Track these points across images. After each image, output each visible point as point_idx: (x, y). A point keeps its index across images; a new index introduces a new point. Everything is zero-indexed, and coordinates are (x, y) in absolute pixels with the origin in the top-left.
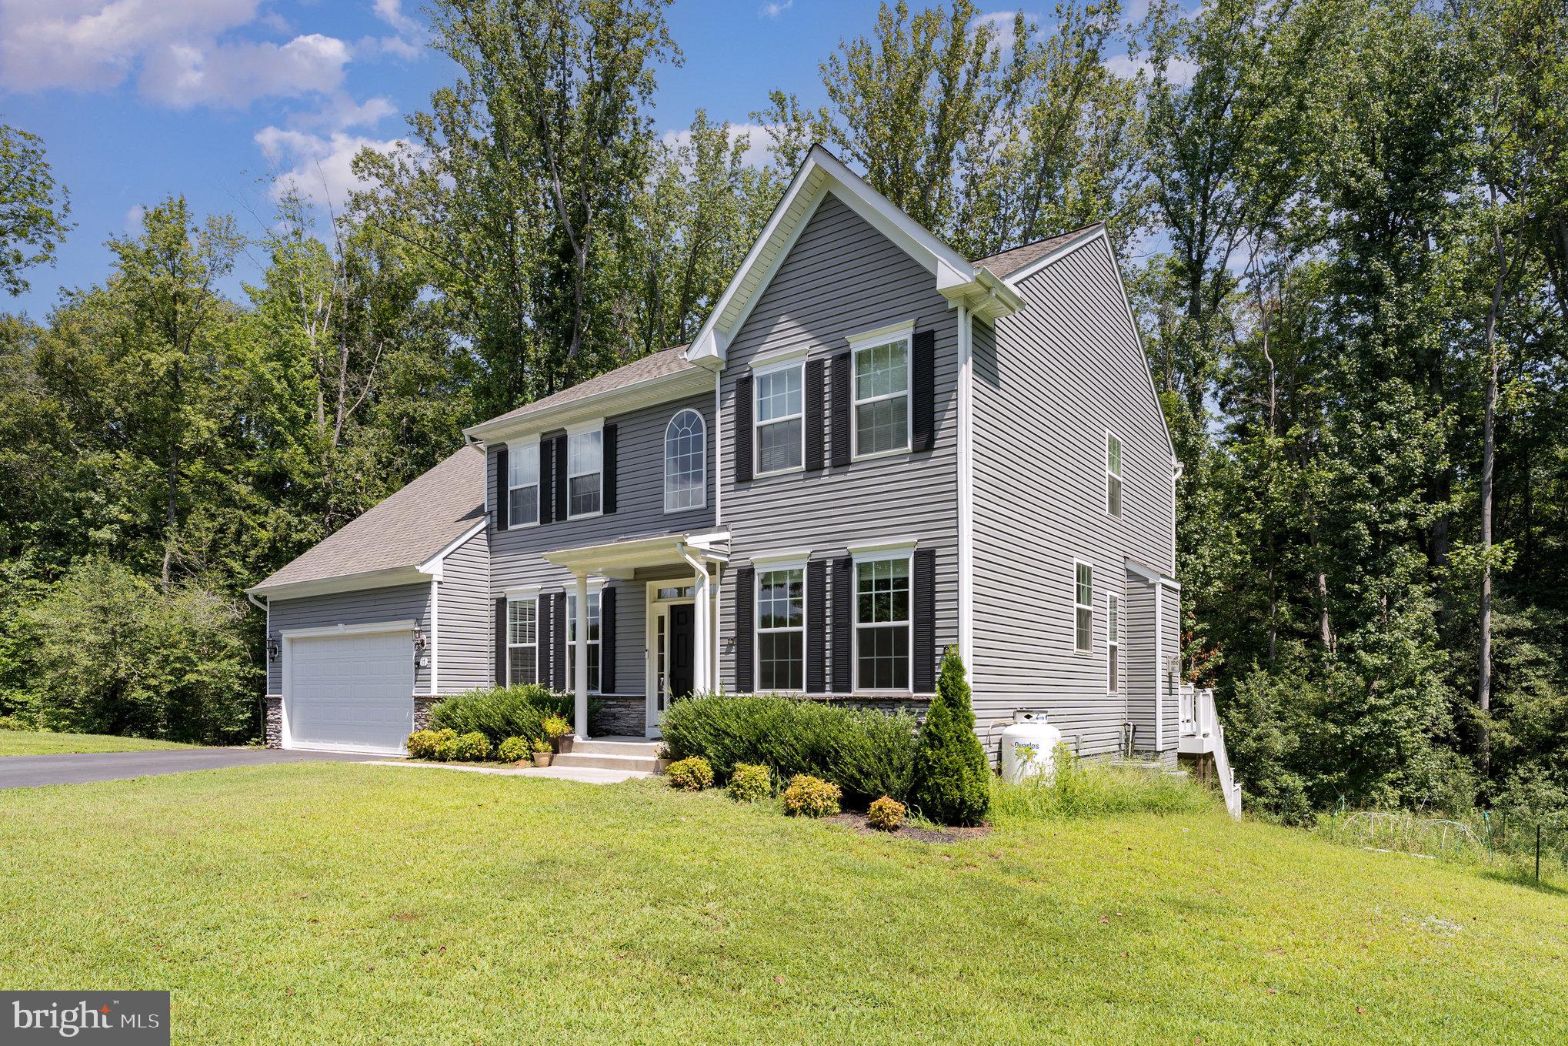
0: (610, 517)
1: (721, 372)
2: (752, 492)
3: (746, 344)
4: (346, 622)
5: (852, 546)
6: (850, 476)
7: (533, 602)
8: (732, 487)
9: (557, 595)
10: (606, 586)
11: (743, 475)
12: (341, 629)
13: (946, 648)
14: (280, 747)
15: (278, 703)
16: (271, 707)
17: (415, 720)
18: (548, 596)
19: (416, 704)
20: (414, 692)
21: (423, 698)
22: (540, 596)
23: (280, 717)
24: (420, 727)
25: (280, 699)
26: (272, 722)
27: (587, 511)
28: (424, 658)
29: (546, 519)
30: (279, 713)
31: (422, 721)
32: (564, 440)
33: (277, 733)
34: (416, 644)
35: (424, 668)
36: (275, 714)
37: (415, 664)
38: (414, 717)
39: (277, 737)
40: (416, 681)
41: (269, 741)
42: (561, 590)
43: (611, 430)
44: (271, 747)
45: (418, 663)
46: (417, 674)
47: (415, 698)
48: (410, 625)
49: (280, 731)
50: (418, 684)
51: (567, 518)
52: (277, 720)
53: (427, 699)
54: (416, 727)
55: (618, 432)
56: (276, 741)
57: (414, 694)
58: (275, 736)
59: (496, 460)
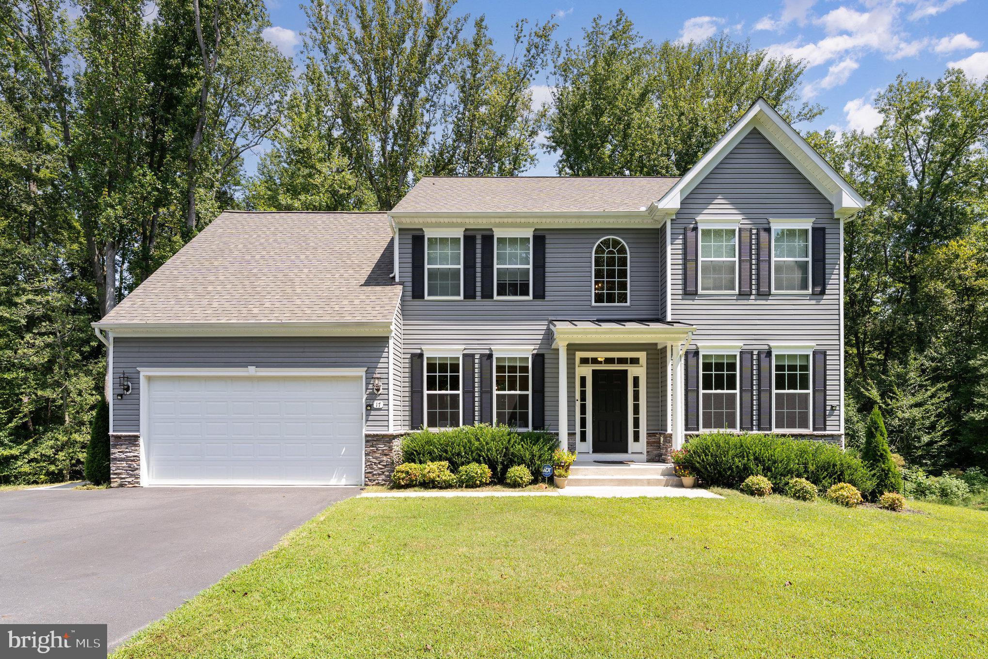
0: (539, 302)
1: (672, 220)
2: (696, 302)
3: (691, 206)
4: (258, 365)
5: (773, 344)
7: (457, 359)
8: (680, 297)
9: (482, 355)
10: (535, 352)
11: (689, 292)
12: (252, 371)
13: (832, 407)
14: (137, 485)
15: (133, 441)
16: (118, 445)
17: (366, 455)
18: (473, 355)
19: (367, 441)
20: (364, 430)
21: (377, 435)
22: (463, 354)
23: (136, 454)
24: (375, 461)
25: (138, 437)
26: (122, 461)
27: (516, 294)
28: (379, 402)
29: (470, 295)
30: (136, 450)
31: (378, 455)
32: (488, 238)
33: (132, 471)
34: (367, 389)
35: (380, 409)
36: (127, 452)
37: (367, 406)
38: (363, 452)
39: (131, 475)
40: (367, 421)
41: (115, 480)
42: (487, 352)
43: (540, 239)
44: (121, 485)
45: (370, 406)
46: (368, 415)
47: (367, 436)
48: (361, 372)
49: (137, 469)
50: (369, 423)
51: (496, 297)
52: (132, 458)
53: (384, 436)
54: (367, 461)
55: (547, 241)
56: (130, 480)
57: (364, 432)
58: (128, 474)
59: (410, 241)
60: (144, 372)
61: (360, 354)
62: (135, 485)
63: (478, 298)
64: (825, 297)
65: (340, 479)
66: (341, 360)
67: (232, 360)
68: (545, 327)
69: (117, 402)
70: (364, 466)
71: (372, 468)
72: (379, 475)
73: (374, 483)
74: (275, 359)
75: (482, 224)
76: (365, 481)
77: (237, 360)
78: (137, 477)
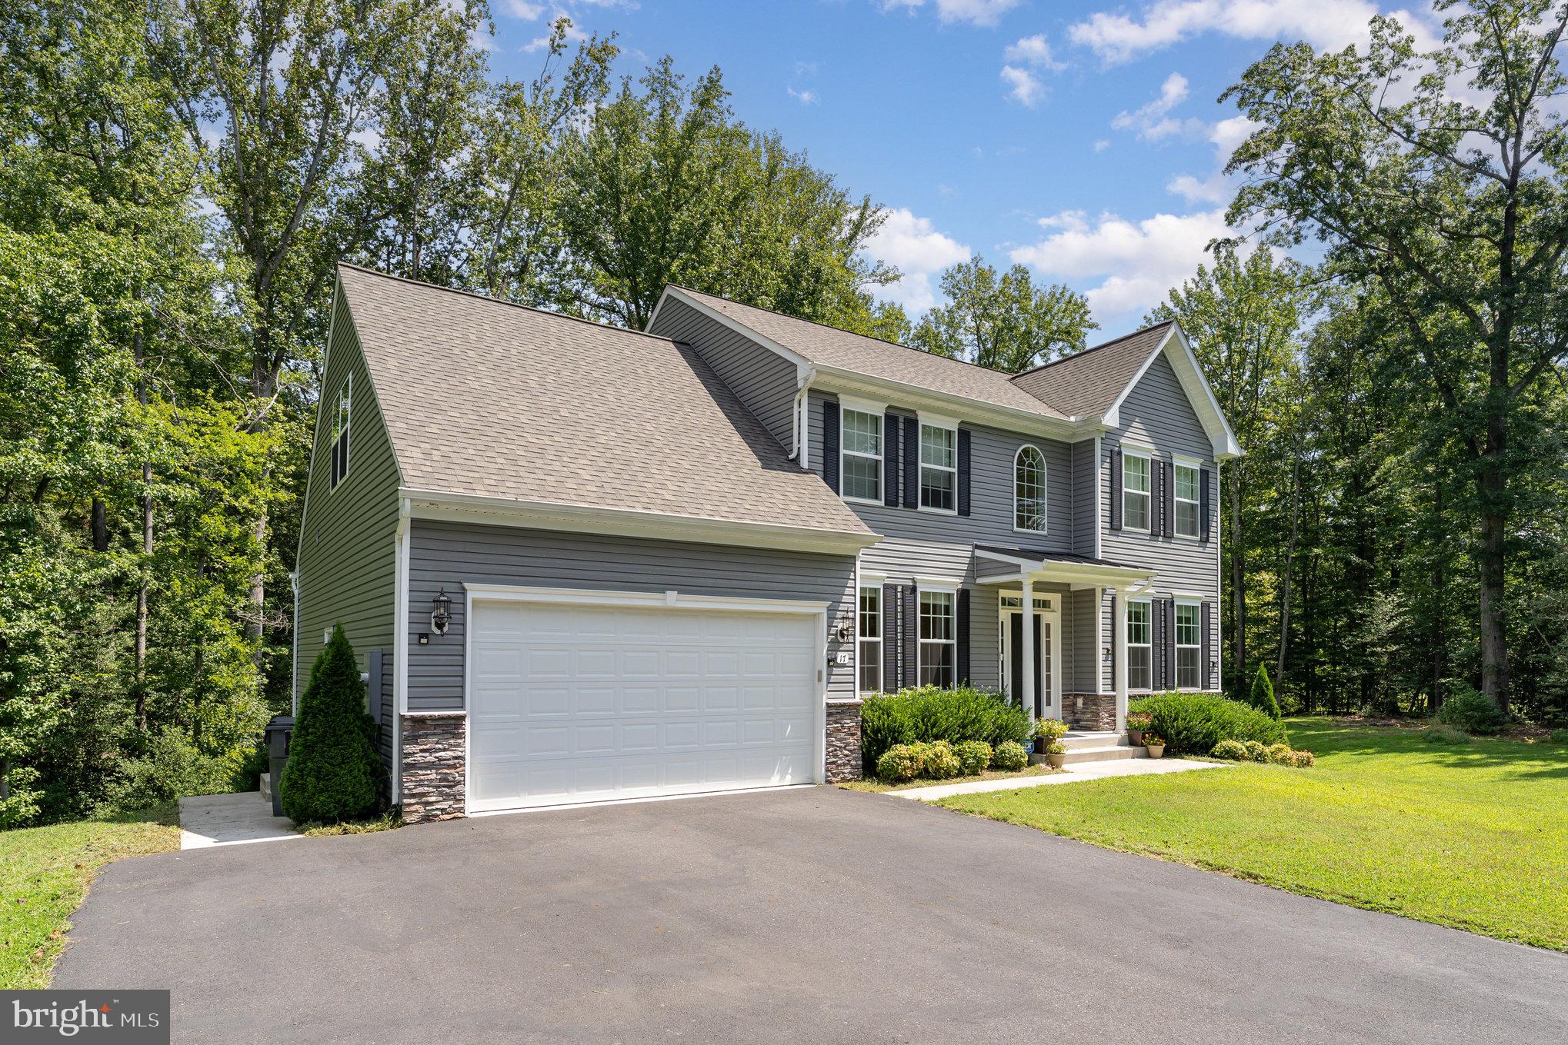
0: (963, 520)
1: (1102, 439)
4: (684, 589)
5: (1176, 593)
6: (1172, 546)
7: (876, 590)
8: (1108, 532)
9: (905, 588)
10: (960, 586)
11: (1115, 528)
12: (671, 598)
13: (1214, 664)
14: (460, 815)
15: (452, 727)
16: (420, 736)
17: (828, 735)
18: (895, 587)
19: (829, 715)
20: (824, 697)
21: (844, 705)
22: (885, 585)
23: (460, 754)
24: (839, 744)
25: (463, 718)
26: (426, 768)
27: (939, 506)
28: (843, 654)
29: (891, 502)
30: (459, 745)
31: (842, 735)
32: (912, 423)
33: (450, 787)
34: (829, 634)
35: (844, 666)
36: (440, 750)
37: (829, 661)
38: (824, 731)
39: (448, 795)
40: (828, 683)
41: (413, 808)
42: (910, 583)
43: (965, 435)
44: (427, 819)
45: (834, 660)
46: (830, 674)
47: (829, 706)
48: (820, 608)
49: (459, 783)
50: (831, 687)
51: (921, 508)
52: (451, 762)
53: (850, 706)
54: (829, 745)
55: (972, 439)
56: (445, 805)
57: (825, 700)
58: (441, 794)
59: (821, 410)
60: (475, 592)
61: (820, 581)
62: (457, 816)
63: (901, 506)
64: (1209, 545)
65: (783, 777)
66: (796, 587)
67: (636, 578)
68: (969, 554)
69: (417, 649)
70: (824, 753)
71: (836, 756)
72: (845, 764)
73: (839, 778)
74: (702, 580)
75: (907, 401)
76: (827, 776)
77: (643, 578)
78: (458, 798)
